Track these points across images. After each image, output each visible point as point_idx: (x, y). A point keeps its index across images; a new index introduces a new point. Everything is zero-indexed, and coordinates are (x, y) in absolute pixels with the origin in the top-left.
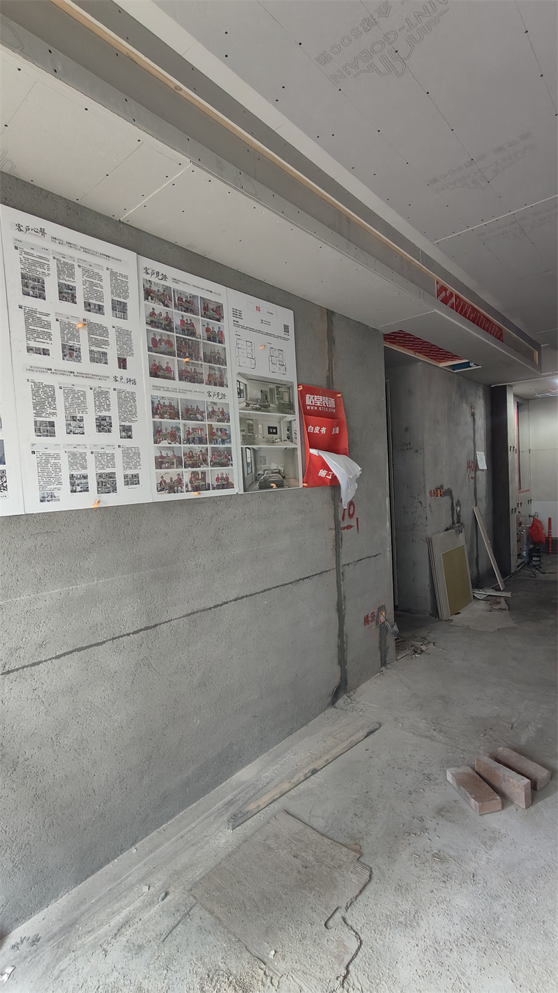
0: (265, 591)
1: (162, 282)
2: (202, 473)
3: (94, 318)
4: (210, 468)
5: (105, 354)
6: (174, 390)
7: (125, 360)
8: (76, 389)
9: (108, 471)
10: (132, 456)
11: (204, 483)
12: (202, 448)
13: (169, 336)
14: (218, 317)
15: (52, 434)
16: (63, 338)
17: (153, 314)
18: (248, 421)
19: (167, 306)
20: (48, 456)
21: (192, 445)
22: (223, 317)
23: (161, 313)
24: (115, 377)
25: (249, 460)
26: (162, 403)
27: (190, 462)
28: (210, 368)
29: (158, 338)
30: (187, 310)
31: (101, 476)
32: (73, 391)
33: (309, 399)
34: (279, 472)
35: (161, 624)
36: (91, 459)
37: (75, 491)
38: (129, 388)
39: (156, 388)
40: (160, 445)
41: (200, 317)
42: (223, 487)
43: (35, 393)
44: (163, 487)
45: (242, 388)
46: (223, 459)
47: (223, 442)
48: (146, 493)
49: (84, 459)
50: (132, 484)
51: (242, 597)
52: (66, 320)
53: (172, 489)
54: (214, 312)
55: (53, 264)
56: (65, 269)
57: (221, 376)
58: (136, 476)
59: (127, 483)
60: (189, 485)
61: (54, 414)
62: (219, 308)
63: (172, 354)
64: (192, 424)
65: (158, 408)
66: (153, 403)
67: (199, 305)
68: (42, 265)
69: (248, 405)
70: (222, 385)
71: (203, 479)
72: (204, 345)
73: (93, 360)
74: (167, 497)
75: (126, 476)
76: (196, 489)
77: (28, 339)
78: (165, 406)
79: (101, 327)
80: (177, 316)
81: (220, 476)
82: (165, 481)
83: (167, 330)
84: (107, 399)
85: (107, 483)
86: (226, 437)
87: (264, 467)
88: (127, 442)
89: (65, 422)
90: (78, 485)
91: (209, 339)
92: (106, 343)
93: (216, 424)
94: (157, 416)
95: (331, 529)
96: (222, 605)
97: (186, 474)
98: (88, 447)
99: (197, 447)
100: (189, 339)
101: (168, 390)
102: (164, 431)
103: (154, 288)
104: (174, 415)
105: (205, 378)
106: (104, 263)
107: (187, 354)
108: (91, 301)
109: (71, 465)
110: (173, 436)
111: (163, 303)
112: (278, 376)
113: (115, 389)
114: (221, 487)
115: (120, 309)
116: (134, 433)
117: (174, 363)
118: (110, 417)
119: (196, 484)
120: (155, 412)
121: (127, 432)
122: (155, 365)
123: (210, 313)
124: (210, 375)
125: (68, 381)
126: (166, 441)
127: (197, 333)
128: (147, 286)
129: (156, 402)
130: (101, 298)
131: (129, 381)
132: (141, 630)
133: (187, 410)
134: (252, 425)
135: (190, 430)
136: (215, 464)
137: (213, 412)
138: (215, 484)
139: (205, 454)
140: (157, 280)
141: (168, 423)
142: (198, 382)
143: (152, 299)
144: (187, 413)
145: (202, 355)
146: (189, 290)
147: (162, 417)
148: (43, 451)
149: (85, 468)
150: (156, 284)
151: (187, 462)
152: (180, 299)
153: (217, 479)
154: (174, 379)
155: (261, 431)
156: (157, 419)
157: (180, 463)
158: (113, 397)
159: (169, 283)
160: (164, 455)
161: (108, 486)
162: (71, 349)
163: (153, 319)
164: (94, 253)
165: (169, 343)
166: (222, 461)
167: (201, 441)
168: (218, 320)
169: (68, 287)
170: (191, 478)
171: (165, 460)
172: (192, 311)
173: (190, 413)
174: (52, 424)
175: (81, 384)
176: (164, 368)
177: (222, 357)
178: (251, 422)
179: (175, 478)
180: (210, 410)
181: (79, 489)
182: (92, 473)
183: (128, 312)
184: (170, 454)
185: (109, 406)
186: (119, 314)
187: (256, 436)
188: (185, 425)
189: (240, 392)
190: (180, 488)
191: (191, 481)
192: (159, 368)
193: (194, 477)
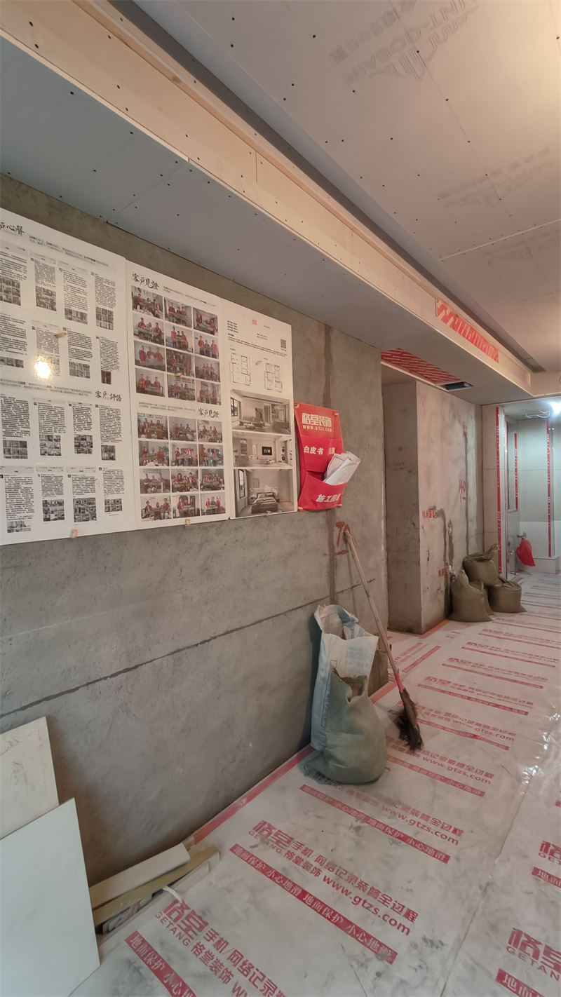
0: (255, 623)
1: (153, 291)
2: (191, 497)
3: (76, 326)
4: (200, 492)
5: (87, 367)
6: (163, 408)
7: (109, 374)
8: (53, 405)
9: (87, 496)
10: (114, 480)
11: (193, 508)
12: (192, 470)
13: (158, 348)
14: (212, 329)
15: (24, 455)
17: (141, 325)
18: (241, 442)
19: (157, 316)
20: (18, 480)
21: (181, 467)
22: (217, 330)
23: (150, 325)
24: (98, 393)
25: (242, 483)
26: (149, 422)
27: (179, 486)
28: (202, 383)
29: (146, 351)
30: (179, 321)
31: (78, 502)
32: (50, 408)
33: (306, 418)
34: (273, 495)
35: (141, 665)
36: (68, 484)
37: (49, 520)
38: (114, 404)
39: (143, 404)
40: (146, 467)
41: (192, 329)
42: (213, 512)
43: (5, 410)
44: (148, 513)
45: (236, 405)
46: (215, 483)
47: (215, 463)
48: (130, 519)
49: (60, 483)
50: (113, 510)
51: (232, 631)
52: (44, 329)
53: (158, 515)
54: (210, 325)
55: (31, 267)
56: (45, 272)
57: (214, 393)
58: (119, 501)
59: (108, 510)
60: (177, 510)
61: (27, 433)
62: (213, 320)
63: (162, 368)
64: (181, 444)
65: (144, 427)
66: (139, 421)
67: (192, 317)
68: (18, 267)
69: (242, 424)
70: (214, 402)
71: (193, 504)
72: (197, 360)
73: (73, 373)
74: (152, 524)
75: (107, 502)
76: (185, 514)
78: (152, 424)
79: (83, 337)
80: (168, 328)
81: (210, 501)
82: (150, 507)
83: (157, 342)
84: (88, 416)
85: (85, 510)
86: (218, 458)
87: (257, 490)
88: (109, 465)
89: (38, 442)
90: (52, 512)
91: (202, 353)
92: (89, 355)
93: (207, 445)
94: (143, 435)
95: (325, 555)
96: (209, 641)
97: (174, 498)
98: (65, 470)
99: (186, 470)
100: (180, 353)
101: (156, 407)
102: (151, 452)
103: (143, 297)
104: (163, 434)
105: (197, 394)
106: (90, 267)
107: (178, 369)
108: (72, 308)
109: (45, 489)
110: (161, 457)
111: (153, 313)
112: (274, 394)
113: (97, 406)
114: (211, 512)
115: (106, 318)
116: (117, 454)
117: (164, 378)
118: (91, 436)
119: (185, 509)
120: (141, 432)
121: (109, 453)
122: (142, 380)
123: (204, 325)
124: (202, 392)
125: (43, 395)
126: (152, 463)
127: (189, 347)
128: (136, 294)
129: (143, 420)
130: (84, 306)
131: (113, 396)
132: (120, 672)
133: (176, 429)
134: (246, 445)
135: (180, 451)
136: (205, 488)
137: (205, 431)
138: (206, 509)
139: (195, 477)
140: (147, 289)
141: (155, 443)
142: (189, 399)
143: (141, 308)
144: (176, 433)
145: (194, 369)
146: (181, 300)
147: (149, 437)
148: (12, 474)
149: (61, 493)
150: (146, 293)
151: (175, 486)
152: (171, 309)
153: (208, 504)
154: (163, 395)
155: (255, 451)
156: (144, 439)
157: (167, 486)
158: (95, 416)
159: (160, 292)
160: (150, 478)
161: (87, 513)
163: (141, 330)
164: (78, 256)
165: (158, 356)
166: (214, 484)
167: (191, 462)
168: (212, 333)
169: (47, 292)
170: (180, 503)
171: (151, 484)
172: (184, 323)
173: (180, 432)
174: (24, 445)
175: (59, 400)
176: (153, 383)
177: (216, 372)
178: (245, 442)
179: (162, 503)
180: (202, 429)
181: (53, 516)
182: (68, 498)
183: (115, 321)
184: (157, 477)
185: (90, 424)
186: (104, 324)
187: (250, 457)
188: (174, 445)
189: (234, 410)
190: (166, 514)
191: (179, 507)
192: (148, 383)
193: (183, 502)
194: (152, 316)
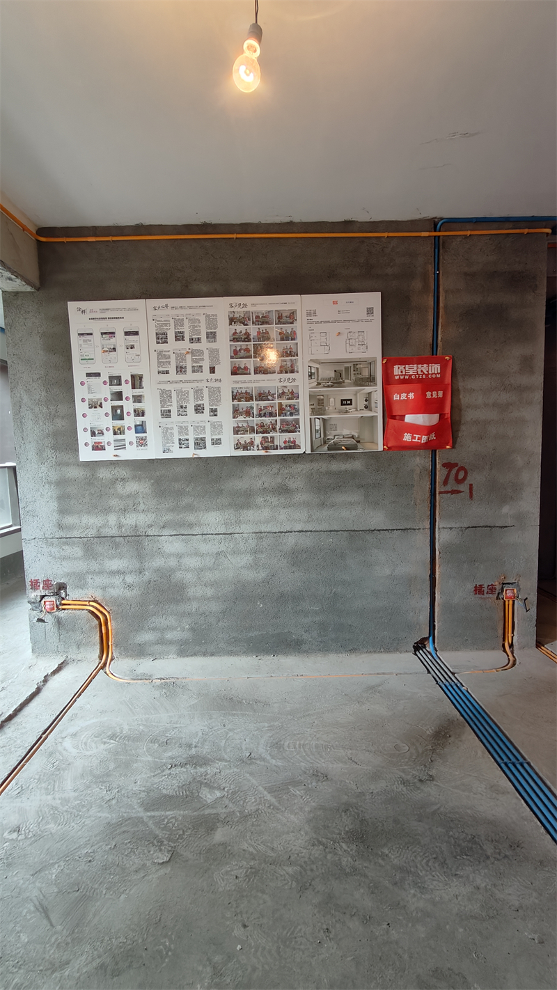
1: (243, 309)
2: (271, 437)
3: (195, 346)
4: (278, 434)
5: (201, 366)
6: (250, 382)
7: (214, 368)
8: (184, 390)
9: (202, 436)
10: (216, 427)
11: (273, 444)
12: (272, 420)
13: (247, 345)
14: (291, 321)
15: (169, 416)
16: (177, 362)
17: (236, 333)
18: (318, 397)
19: (247, 325)
20: (167, 428)
21: (264, 418)
22: (296, 320)
24: (207, 379)
25: (318, 428)
26: (240, 392)
27: (262, 430)
28: (283, 361)
29: (238, 349)
30: (263, 323)
31: (196, 439)
32: (182, 391)
33: (397, 370)
34: (353, 437)
35: (234, 534)
36: (191, 430)
37: (181, 448)
38: (217, 385)
39: (236, 382)
40: (237, 419)
41: (274, 325)
42: (290, 448)
43: (161, 395)
44: (239, 446)
45: (313, 371)
46: (293, 427)
47: (291, 414)
48: (226, 449)
49: (187, 429)
50: (216, 444)
51: (307, 531)
52: (179, 352)
53: (245, 448)
54: (289, 318)
55: (172, 322)
56: (179, 322)
57: (292, 366)
58: (220, 439)
59: (213, 444)
60: (260, 446)
61: (170, 405)
62: (293, 314)
63: (250, 357)
64: (263, 403)
65: (237, 395)
66: (233, 392)
67: (273, 317)
68: (166, 325)
69: (319, 384)
70: (292, 372)
71: (273, 442)
72: (277, 345)
73: (194, 371)
74: (243, 453)
75: (212, 440)
76: (266, 448)
77: (159, 367)
78: (242, 393)
79: (199, 351)
80: (253, 330)
81: (287, 440)
82: (240, 443)
83: (246, 342)
84: (202, 393)
85: (200, 444)
86: (294, 410)
87: (334, 433)
88: (214, 419)
89: (177, 409)
90: (184, 444)
91: (282, 339)
92: (202, 360)
93: (285, 402)
94: (235, 400)
96: (286, 533)
97: (258, 438)
98: (190, 423)
99: (267, 420)
100: (264, 344)
101: (245, 382)
102: (241, 410)
103: (237, 315)
104: (249, 399)
105: (277, 369)
106: (202, 311)
108: (193, 337)
109: (180, 433)
110: (248, 413)
111: (243, 324)
112: (357, 354)
114: (288, 448)
115: (212, 336)
116: (219, 413)
117: (251, 363)
118: (203, 404)
119: (265, 445)
120: (234, 398)
121: (214, 412)
122: (235, 367)
123: (285, 319)
124: (281, 366)
125: (178, 386)
126: (242, 417)
127: (271, 338)
128: (231, 316)
129: (235, 391)
130: (199, 333)
131: (216, 380)
132: (221, 534)
133: (260, 394)
134: (323, 399)
135: (262, 408)
136: (282, 431)
137: (283, 393)
139: (274, 424)
140: (239, 310)
141: (244, 404)
142: (270, 373)
143: (235, 324)
144: (260, 396)
146: (265, 308)
147: (239, 401)
148: (165, 426)
149: (188, 434)
150: (238, 312)
151: (259, 430)
152: (257, 317)
153: (285, 442)
154: (250, 374)
155: (333, 403)
156: (236, 402)
157: (252, 430)
158: (206, 392)
159: (248, 308)
160: (240, 426)
162: (181, 368)
163: (235, 336)
164: (196, 308)
165: (247, 350)
166: (291, 428)
167: (271, 415)
168: (292, 323)
169: (181, 333)
170: (262, 441)
171: (241, 429)
172: (267, 323)
173: (262, 396)
174: (170, 411)
175: (186, 387)
176: (242, 367)
177: (294, 350)
178: (322, 397)
179: (248, 441)
180: (281, 392)
181: (183, 446)
182: (191, 437)
183: (217, 337)
184: (245, 425)
185: (202, 397)
186: (211, 340)
187: (327, 408)
188: (257, 405)
189: (311, 375)
190: (252, 448)
191: (261, 443)
192: (239, 368)
193: (265, 440)
194: (242, 326)
